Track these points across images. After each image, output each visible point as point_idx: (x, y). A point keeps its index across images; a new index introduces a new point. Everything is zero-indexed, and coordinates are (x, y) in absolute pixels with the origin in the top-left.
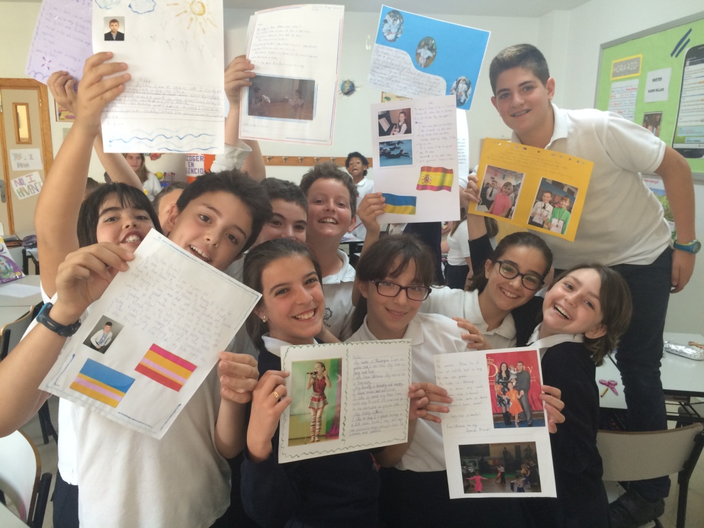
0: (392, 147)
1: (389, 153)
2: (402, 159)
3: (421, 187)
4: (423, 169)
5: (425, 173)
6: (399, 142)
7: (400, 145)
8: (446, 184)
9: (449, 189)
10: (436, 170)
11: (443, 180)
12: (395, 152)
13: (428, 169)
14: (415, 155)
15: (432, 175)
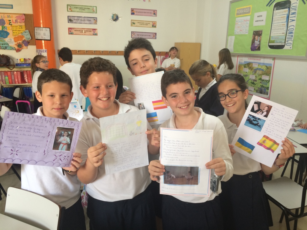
0: (254, 119)
1: (252, 121)
2: (257, 127)
3: (259, 144)
4: (264, 136)
5: (264, 139)
6: (259, 119)
7: (259, 120)
8: (273, 148)
9: (273, 151)
10: (271, 140)
11: (272, 146)
12: (255, 122)
13: (267, 138)
14: (264, 128)
15: (267, 141)
